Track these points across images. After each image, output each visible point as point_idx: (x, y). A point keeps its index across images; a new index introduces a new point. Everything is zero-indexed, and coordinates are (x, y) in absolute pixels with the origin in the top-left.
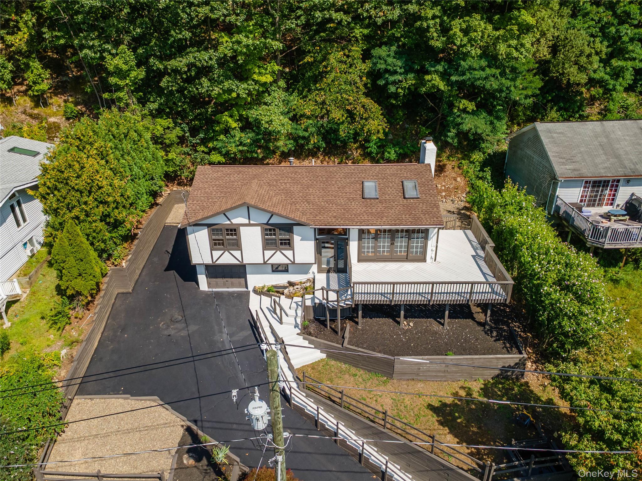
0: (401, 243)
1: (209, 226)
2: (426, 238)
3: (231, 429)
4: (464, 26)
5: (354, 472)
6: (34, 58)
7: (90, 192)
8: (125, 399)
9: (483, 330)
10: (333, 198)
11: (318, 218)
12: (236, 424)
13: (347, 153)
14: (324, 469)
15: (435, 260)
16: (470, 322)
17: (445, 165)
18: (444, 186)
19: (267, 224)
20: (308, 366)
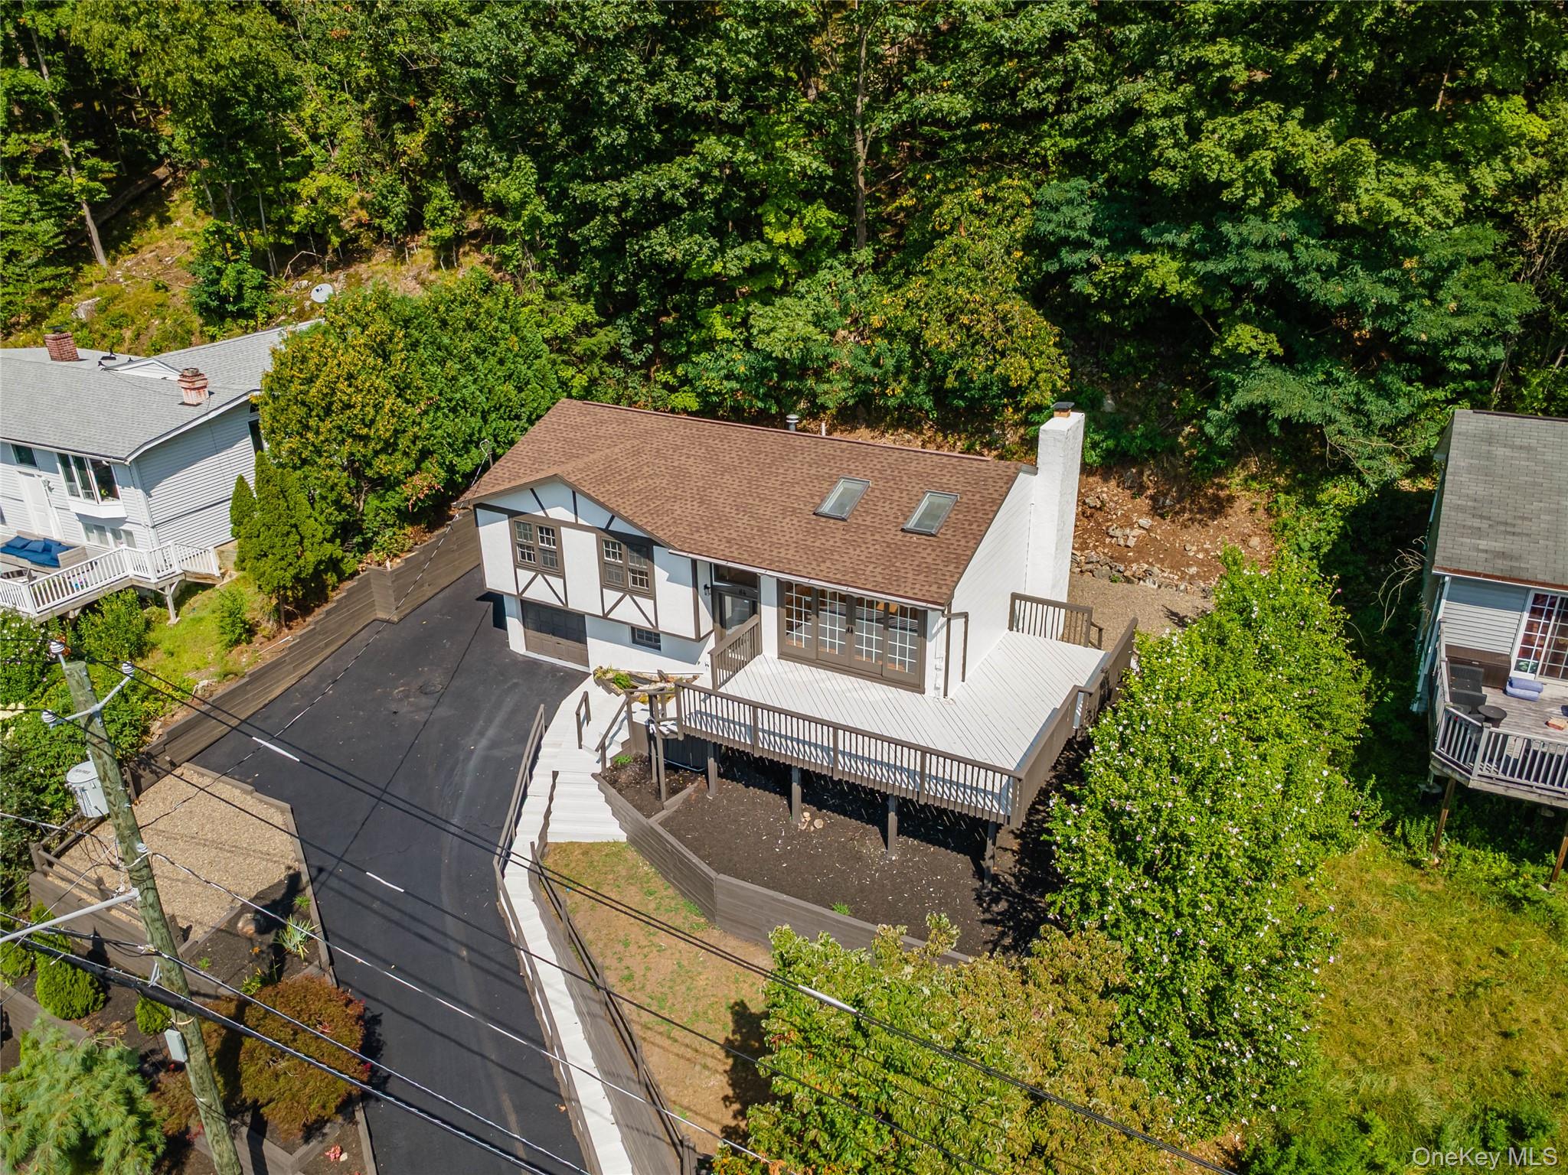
0: (868, 633)
1: (512, 514)
2: (922, 631)
3: (367, 908)
4: (1240, 133)
5: (529, 1080)
6: (442, 179)
7: (328, 411)
8: (245, 792)
9: (975, 890)
10: (757, 502)
11: (696, 536)
12: (383, 901)
13: (990, 431)
14: (475, 1048)
15: (945, 695)
16: (961, 863)
17: (1231, 499)
18: (1207, 551)
19: (606, 530)
20: (580, 844)
